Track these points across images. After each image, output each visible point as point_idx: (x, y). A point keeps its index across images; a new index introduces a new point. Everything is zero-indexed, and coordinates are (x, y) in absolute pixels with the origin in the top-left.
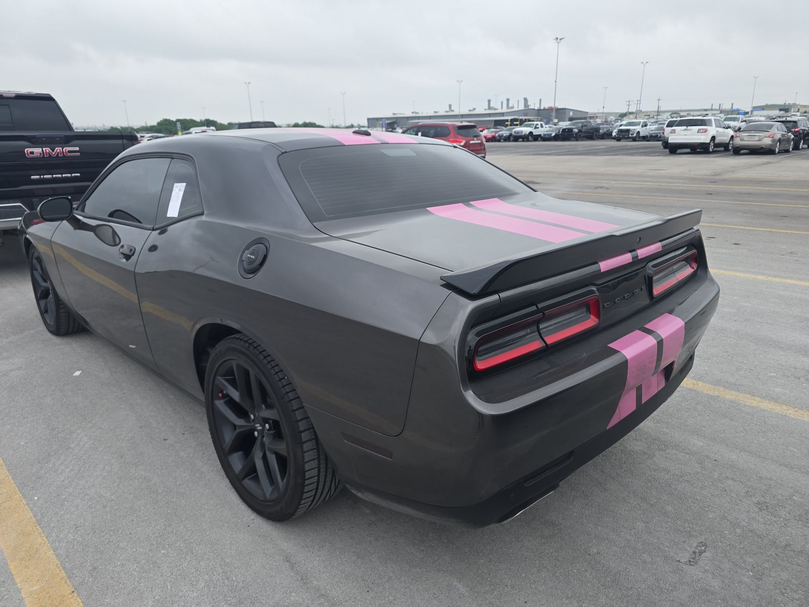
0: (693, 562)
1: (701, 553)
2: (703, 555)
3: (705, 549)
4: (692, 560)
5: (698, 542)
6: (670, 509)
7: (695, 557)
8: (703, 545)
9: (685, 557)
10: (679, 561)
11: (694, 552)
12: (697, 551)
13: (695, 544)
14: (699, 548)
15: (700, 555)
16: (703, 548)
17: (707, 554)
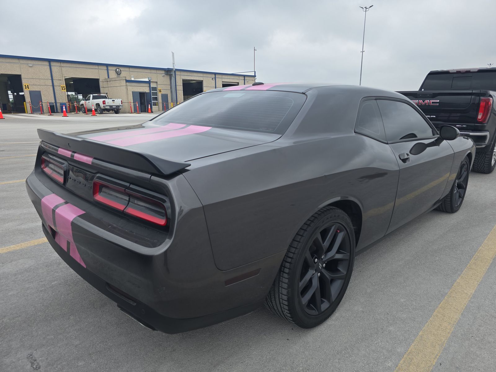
0: (30, 356)
1: (32, 364)
2: (30, 364)
3: (33, 368)
4: (31, 356)
5: (41, 366)
6: (80, 364)
7: (32, 359)
8: (36, 367)
9: (36, 355)
10: (36, 350)
11: (35, 360)
12: (35, 362)
13: (41, 364)
14: (36, 364)
15: (31, 362)
16: (34, 366)
17: (29, 366)
